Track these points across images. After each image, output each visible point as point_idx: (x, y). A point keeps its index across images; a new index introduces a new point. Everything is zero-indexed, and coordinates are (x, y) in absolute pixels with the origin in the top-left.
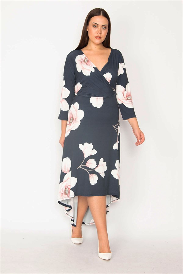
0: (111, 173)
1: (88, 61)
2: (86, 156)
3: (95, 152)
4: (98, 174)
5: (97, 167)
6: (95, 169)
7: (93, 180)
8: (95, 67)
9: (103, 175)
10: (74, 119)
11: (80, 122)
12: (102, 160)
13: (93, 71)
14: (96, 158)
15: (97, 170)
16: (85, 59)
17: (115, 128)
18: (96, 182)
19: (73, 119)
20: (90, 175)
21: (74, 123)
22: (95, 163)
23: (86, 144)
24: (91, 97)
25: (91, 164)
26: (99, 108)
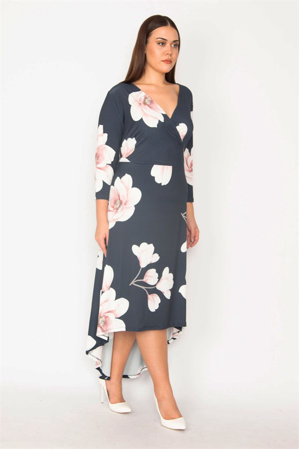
0: (179, 291)
1: (152, 102)
2: (143, 265)
3: (156, 258)
4: (160, 294)
5: (158, 281)
6: (155, 285)
7: (154, 303)
8: (164, 113)
9: (168, 295)
10: (124, 202)
11: (134, 209)
12: (167, 270)
13: (162, 120)
14: (158, 267)
15: (158, 287)
16: (146, 98)
17: (184, 217)
18: (157, 307)
19: (121, 203)
20: (150, 297)
21: (122, 210)
22: (157, 275)
23: (144, 245)
24: (154, 165)
25: (151, 277)
26: (165, 184)
